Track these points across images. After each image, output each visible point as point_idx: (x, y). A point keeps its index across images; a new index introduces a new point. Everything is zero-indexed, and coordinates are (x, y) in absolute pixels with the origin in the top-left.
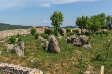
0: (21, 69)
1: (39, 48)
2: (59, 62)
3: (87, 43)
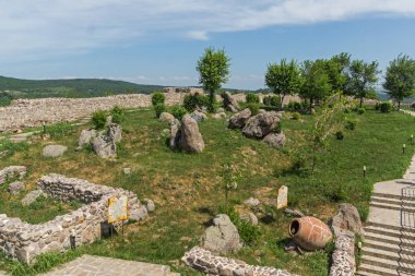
0: (89, 189)
1: (156, 141)
2: (190, 175)
3: (277, 131)
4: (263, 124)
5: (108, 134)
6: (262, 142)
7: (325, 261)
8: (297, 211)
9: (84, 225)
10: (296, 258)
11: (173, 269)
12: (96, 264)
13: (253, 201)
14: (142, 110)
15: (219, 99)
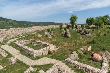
1: (60, 35)
2: (67, 42)
3: (88, 33)
4: (85, 32)
5: (50, 33)
6: (85, 36)
7: (100, 64)
8: (93, 52)
9: (45, 51)
10: (92, 63)
11: (63, 62)
12: (47, 59)
13: (82, 49)
14: (57, 28)
15: (74, 26)
